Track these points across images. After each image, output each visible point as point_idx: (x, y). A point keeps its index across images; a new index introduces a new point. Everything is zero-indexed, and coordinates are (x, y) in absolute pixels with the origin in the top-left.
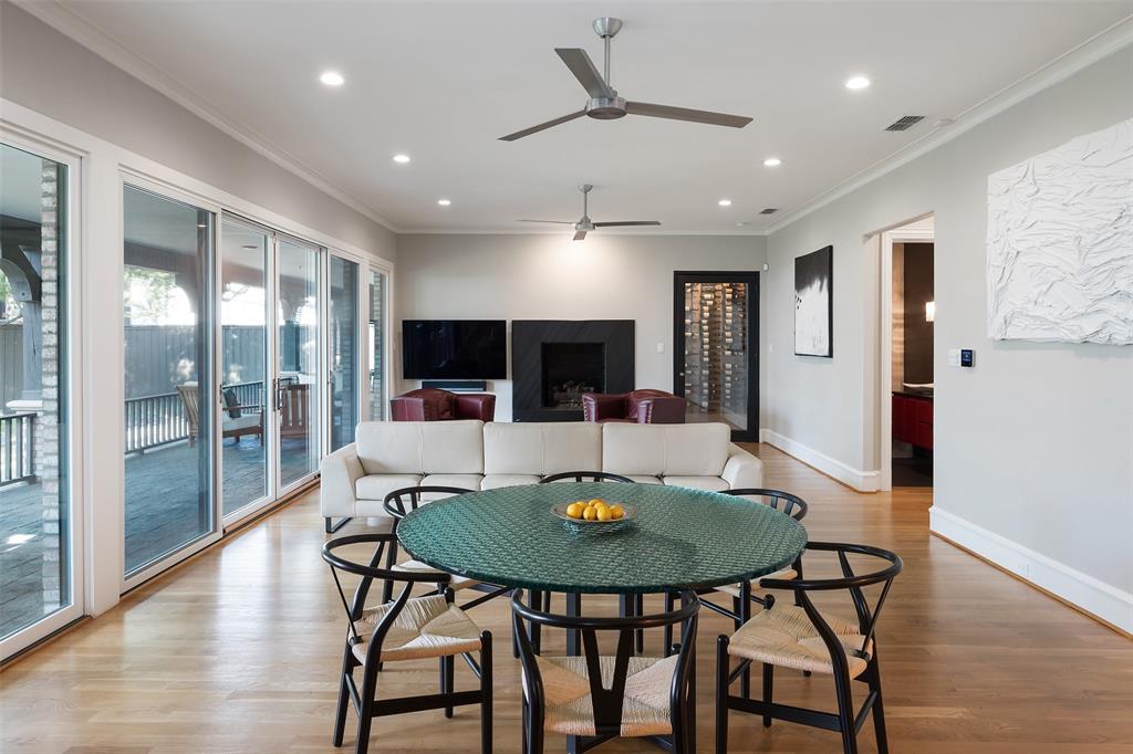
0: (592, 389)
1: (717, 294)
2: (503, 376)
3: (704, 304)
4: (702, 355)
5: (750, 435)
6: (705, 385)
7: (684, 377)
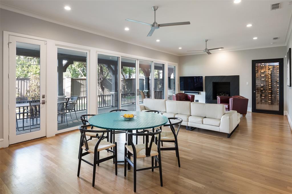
0: (228, 95)
2: (203, 91)
3: (269, 70)
4: (269, 86)
5: (280, 112)
6: (270, 95)
7: (255, 93)
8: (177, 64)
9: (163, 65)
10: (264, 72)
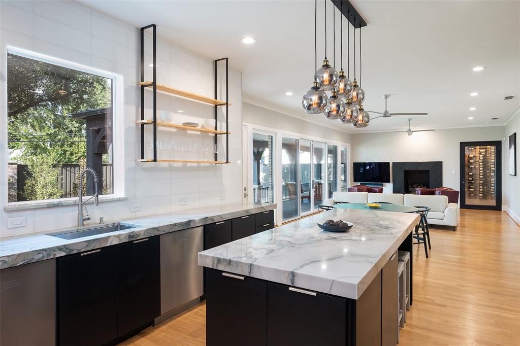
0: (425, 187)
1: (488, 149)
2: (389, 182)
3: (480, 154)
4: (480, 175)
5: (498, 208)
6: (481, 187)
7: (465, 183)
8: (349, 145)
9: (336, 147)
10: (474, 156)
